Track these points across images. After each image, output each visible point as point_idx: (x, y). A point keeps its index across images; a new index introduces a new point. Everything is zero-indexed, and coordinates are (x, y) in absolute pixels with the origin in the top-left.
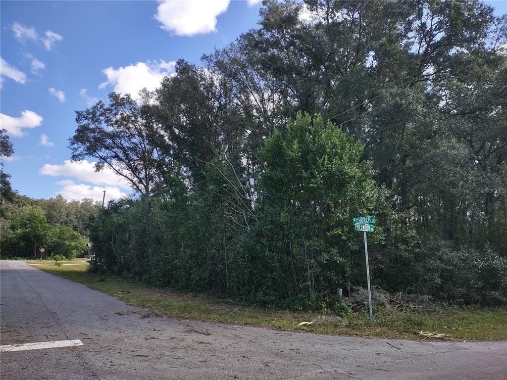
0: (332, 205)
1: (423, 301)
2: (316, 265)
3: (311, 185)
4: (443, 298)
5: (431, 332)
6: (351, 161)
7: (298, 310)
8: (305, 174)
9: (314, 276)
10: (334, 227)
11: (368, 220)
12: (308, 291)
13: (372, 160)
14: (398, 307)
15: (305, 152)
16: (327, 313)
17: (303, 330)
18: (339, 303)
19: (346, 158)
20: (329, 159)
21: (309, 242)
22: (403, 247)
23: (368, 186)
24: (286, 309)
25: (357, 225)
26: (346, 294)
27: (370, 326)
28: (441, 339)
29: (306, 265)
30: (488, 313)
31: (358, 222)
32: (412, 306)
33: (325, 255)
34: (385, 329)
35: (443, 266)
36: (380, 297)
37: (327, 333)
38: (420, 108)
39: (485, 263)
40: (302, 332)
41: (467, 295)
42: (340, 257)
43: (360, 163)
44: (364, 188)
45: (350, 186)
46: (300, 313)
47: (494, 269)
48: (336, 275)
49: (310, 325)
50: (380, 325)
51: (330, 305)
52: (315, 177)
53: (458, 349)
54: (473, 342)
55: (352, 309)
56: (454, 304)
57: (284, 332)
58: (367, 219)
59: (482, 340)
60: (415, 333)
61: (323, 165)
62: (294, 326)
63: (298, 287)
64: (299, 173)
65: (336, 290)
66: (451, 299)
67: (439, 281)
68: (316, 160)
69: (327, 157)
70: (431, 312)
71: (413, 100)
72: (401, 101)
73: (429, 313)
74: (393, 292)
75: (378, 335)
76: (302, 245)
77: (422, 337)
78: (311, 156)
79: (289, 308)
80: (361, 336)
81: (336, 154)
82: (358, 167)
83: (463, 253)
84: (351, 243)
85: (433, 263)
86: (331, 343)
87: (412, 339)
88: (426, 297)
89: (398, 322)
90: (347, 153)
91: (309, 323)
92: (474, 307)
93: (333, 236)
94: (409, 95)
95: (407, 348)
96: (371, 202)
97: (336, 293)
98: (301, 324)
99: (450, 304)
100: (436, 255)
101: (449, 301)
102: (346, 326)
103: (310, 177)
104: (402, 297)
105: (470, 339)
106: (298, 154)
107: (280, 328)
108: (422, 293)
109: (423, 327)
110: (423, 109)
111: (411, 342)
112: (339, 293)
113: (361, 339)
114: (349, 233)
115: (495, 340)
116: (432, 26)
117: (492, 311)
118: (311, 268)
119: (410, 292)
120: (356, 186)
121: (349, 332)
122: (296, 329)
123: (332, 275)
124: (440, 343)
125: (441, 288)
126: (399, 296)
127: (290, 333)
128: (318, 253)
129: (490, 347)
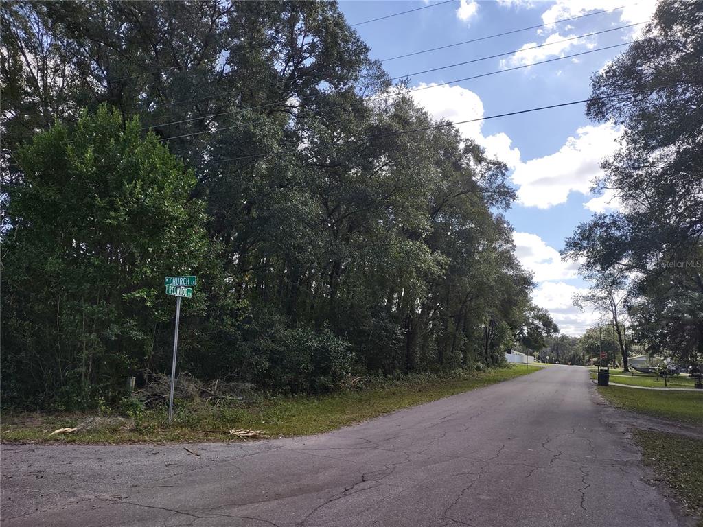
0: (137, 255)
1: (244, 390)
2: (98, 342)
3: (108, 221)
4: (269, 385)
5: (244, 429)
6: (176, 196)
7: (57, 411)
8: (98, 202)
9: (93, 360)
10: (136, 288)
11: (185, 282)
12: (79, 382)
13: (205, 201)
14: (211, 399)
15: (105, 169)
16: (105, 413)
17: (58, 440)
18: (126, 398)
19: (168, 190)
20: (142, 187)
21: (92, 307)
22: (229, 321)
23: (195, 234)
24: (35, 410)
25: (169, 287)
26: (140, 384)
27: (165, 428)
28: (255, 438)
29: (81, 342)
30: (314, 402)
31: (172, 282)
32: (228, 397)
33: (115, 328)
34: (186, 430)
35: (274, 346)
36: (188, 386)
37: (98, 443)
38: (275, 145)
39: (320, 344)
40: (56, 443)
41: (295, 381)
42: (140, 331)
43: (188, 201)
44: (188, 237)
45: (169, 231)
46: (59, 416)
47: (327, 351)
48: (129, 358)
49: (71, 433)
50: (181, 425)
51: (112, 400)
52: (116, 210)
53: (271, 448)
54: (289, 438)
55: (146, 405)
56: (279, 392)
57: (23, 447)
58: (185, 280)
59: (300, 434)
60: (224, 433)
61: (131, 194)
62: (44, 436)
63: (63, 377)
64: (88, 199)
65: (126, 379)
66: (277, 387)
67: (266, 365)
68: (122, 184)
69: (139, 183)
70: (251, 404)
71: (268, 132)
72: (254, 129)
73: (249, 405)
74: (208, 380)
75: (175, 439)
76: (80, 312)
77: (232, 436)
78: (115, 176)
79: (42, 409)
80: (151, 442)
81: (155, 181)
82: (184, 206)
83: (298, 332)
84: (158, 313)
85: (263, 342)
86: (100, 456)
87: (219, 441)
88: (248, 385)
89: (206, 419)
90: (171, 183)
91: (71, 430)
92: (301, 396)
93: (133, 301)
94: (265, 125)
95: (209, 453)
96: (196, 257)
97: (126, 383)
98: (57, 431)
99: (274, 393)
100: (268, 332)
101: (273, 390)
102: (131, 430)
103: (108, 207)
104: (219, 386)
105: (287, 435)
106: (92, 169)
107: (16, 441)
108: (244, 380)
109: (237, 424)
110: (280, 148)
111: (217, 444)
112: (129, 383)
113: (147, 447)
114: (157, 297)
115: (313, 433)
116: (303, 46)
117: (318, 399)
118: (89, 346)
119: (229, 380)
120: (178, 231)
121: (133, 439)
122: (46, 441)
123: (124, 357)
124: (252, 443)
125: (267, 374)
126: (214, 384)
127: (33, 447)
128: (104, 324)
129: (306, 443)
